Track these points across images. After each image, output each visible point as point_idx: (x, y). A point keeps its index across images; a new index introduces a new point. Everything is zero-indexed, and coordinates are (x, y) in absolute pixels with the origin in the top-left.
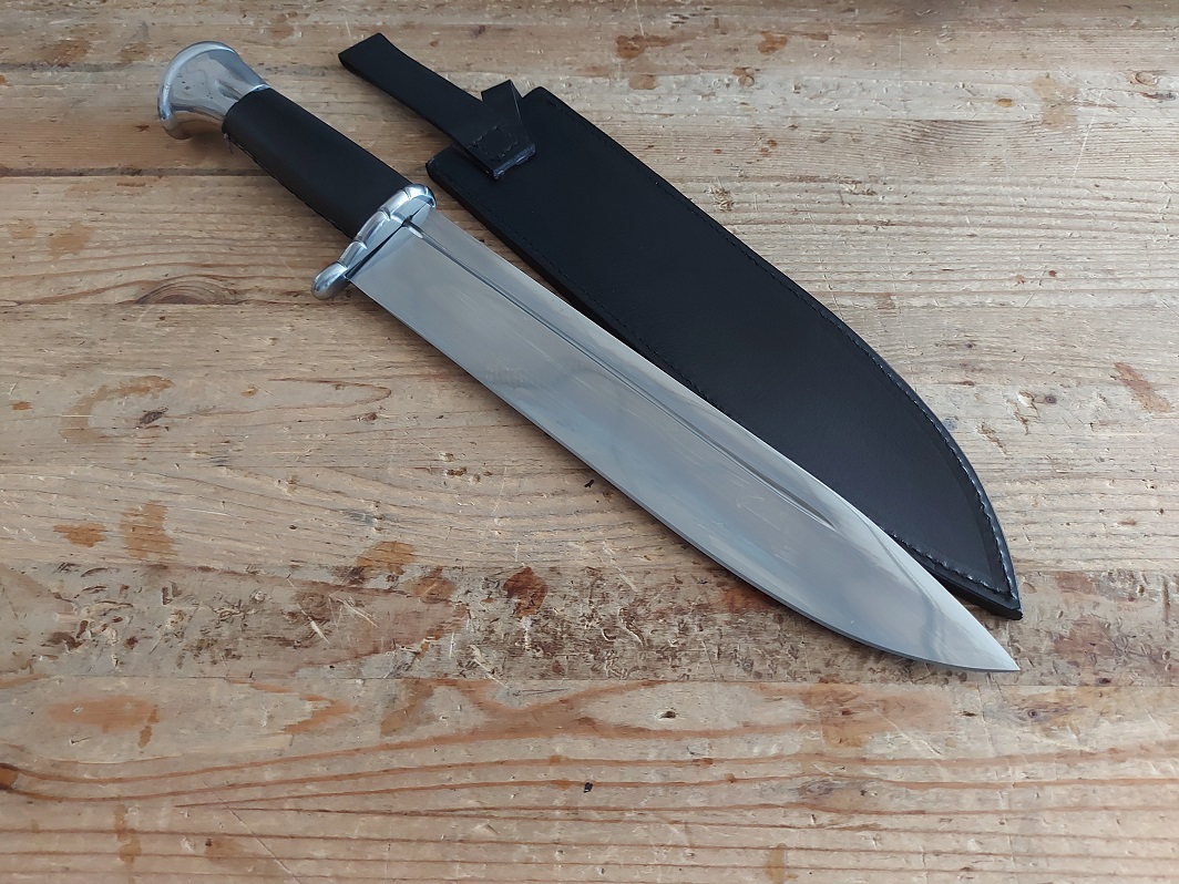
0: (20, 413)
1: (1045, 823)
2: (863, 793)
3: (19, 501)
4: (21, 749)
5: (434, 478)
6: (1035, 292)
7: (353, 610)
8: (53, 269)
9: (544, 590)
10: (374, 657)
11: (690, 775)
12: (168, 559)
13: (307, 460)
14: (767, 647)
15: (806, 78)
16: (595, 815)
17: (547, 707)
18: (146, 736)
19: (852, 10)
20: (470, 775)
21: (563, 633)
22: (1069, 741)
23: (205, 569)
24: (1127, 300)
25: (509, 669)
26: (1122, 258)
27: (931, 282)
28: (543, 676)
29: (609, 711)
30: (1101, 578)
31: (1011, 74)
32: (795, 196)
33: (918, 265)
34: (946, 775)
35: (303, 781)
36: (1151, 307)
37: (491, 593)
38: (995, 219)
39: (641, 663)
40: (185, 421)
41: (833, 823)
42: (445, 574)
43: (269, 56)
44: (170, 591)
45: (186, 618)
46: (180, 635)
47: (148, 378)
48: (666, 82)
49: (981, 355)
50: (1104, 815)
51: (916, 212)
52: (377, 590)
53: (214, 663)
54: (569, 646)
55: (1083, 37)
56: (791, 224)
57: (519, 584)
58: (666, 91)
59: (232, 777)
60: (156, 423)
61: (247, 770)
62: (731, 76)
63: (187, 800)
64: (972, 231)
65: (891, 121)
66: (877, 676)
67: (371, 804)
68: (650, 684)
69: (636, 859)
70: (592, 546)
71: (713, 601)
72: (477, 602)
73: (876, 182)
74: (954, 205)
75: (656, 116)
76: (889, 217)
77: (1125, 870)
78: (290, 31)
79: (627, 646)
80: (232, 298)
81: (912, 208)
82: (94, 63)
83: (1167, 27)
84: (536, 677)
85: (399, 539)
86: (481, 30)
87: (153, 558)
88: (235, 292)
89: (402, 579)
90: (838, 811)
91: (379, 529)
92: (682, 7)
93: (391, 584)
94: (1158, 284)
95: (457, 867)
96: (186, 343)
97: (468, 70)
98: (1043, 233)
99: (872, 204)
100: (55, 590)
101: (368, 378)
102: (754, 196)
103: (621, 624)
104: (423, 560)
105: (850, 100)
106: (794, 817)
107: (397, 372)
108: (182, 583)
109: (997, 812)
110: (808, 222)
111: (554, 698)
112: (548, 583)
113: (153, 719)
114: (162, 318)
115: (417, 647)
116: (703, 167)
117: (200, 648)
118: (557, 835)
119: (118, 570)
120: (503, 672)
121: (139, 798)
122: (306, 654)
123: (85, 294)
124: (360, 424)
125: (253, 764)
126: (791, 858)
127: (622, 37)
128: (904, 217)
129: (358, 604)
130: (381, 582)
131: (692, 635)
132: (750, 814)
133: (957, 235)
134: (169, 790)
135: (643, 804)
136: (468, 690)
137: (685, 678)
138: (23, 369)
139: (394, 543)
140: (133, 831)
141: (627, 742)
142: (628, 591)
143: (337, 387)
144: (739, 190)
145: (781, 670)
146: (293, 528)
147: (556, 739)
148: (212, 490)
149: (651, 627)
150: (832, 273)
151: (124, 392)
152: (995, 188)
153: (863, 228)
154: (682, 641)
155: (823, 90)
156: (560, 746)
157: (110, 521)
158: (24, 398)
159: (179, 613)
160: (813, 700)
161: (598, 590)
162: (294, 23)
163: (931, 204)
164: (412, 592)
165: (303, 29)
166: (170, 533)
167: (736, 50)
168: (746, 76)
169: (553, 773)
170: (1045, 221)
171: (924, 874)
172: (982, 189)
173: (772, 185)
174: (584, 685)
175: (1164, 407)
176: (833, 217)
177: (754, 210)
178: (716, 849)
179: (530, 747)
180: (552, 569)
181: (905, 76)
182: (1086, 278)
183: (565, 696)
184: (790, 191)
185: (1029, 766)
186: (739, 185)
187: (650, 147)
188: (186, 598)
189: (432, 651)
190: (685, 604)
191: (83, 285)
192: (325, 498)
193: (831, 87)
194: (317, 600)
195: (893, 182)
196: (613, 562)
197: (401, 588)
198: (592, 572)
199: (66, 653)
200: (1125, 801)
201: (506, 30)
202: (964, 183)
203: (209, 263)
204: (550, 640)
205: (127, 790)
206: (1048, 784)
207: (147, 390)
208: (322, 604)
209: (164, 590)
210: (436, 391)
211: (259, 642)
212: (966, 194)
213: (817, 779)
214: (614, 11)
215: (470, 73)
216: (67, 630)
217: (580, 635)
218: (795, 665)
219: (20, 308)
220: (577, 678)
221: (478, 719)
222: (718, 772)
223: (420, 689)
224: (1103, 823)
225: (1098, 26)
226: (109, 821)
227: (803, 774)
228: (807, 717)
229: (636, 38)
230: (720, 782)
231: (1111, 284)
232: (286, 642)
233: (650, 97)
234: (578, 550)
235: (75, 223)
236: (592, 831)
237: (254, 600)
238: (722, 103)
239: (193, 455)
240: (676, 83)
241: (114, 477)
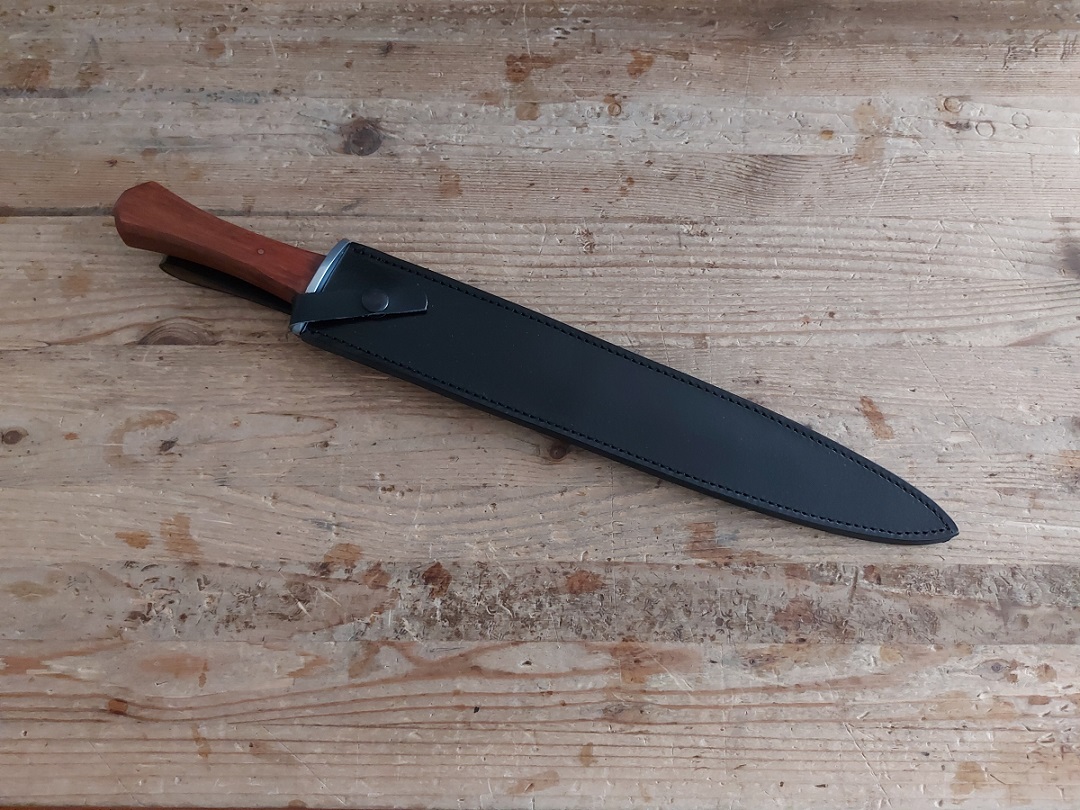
0: (72, 443)
1: (749, 729)
2: (642, 712)
3: (87, 514)
4: (126, 689)
5: (372, 494)
6: (815, 332)
7: (325, 594)
8: (68, 311)
9: (449, 579)
10: (341, 627)
11: (538, 701)
12: (197, 558)
13: (283, 480)
14: (592, 618)
15: (665, 106)
16: (480, 726)
17: (452, 659)
18: (203, 679)
19: (712, 23)
20: (405, 703)
21: (461, 609)
22: (772, 679)
23: (223, 565)
24: (882, 339)
25: (427, 634)
26: (888, 299)
27: (738, 323)
28: (448, 639)
29: (489, 662)
30: (815, 569)
31: (838, 101)
32: (643, 238)
33: (731, 307)
34: (693, 701)
35: (303, 707)
36: (899, 345)
37: (414, 581)
38: (797, 261)
39: (511, 630)
40: (192, 448)
41: (621, 730)
42: (383, 568)
43: (207, 79)
44: (202, 581)
45: (216, 600)
46: (214, 612)
47: (158, 412)
48: (548, 109)
49: (765, 390)
50: (785, 725)
51: (737, 254)
52: (339, 579)
53: (239, 631)
54: (465, 619)
55: (909, 54)
56: (638, 266)
57: (433, 575)
58: (545, 122)
59: (260, 705)
60: (172, 450)
61: (269, 701)
62: (602, 104)
63: (235, 719)
64: (777, 273)
65: (730, 156)
66: (659, 637)
67: (346, 721)
68: (516, 644)
69: (504, 752)
70: (481, 546)
71: (560, 586)
72: (405, 589)
73: (709, 223)
74: (767, 246)
75: (537, 151)
76: (714, 259)
77: (790, 758)
78: (221, 49)
79: (502, 618)
80: (211, 339)
81: (733, 250)
82: (57, 86)
83: (983, 43)
84: (445, 639)
85: (351, 542)
86: (387, 49)
87: (188, 557)
88: (212, 334)
89: (355, 571)
90: (625, 723)
91: (337, 534)
92: (565, 19)
93: (348, 575)
94: (911, 324)
95: (400, 757)
96: (183, 381)
97: (380, 96)
98: (832, 274)
99: (703, 245)
100: (126, 581)
101: (320, 411)
102: (612, 238)
103: (499, 602)
104: (367, 558)
105: (700, 132)
106: (599, 727)
107: (340, 405)
108: (210, 575)
109: (720, 723)
110: (651, 264)
111: (456, 653)
112: (452, 574)
113: (205, 668)
114: (161, 358)
115: (368, 620)
116: (573, 208)
117: (228, 622)
118: (458, 739)
119: (165, 567)
120: (423, 636)
121: (205, 719)
122: (297, 625)
123: (99, 336)
124: (317, 451)
125: (272, 697)
126: (595, 751)
127: (510, 56)
128: (726, 259)
129: (327, 590)
130: (340, 574)
131: (544, 609)
132: (573, 725)
133: (765, 277)
134: (222, 714)
135: (509, 719)
136: (401, 649)
137: (539, 639)
138: (65, 404)
139: (348, 544)
140: (204, 739)
141: (501, 681)
142: (504, 579)
143: (298, 419)
144: (600, 231)
145: (599, 634)
146: (279, 533)
147: (457, 680)
148: (219, 505)
149: (518, 604)
150: (664, 314)
151: (144, 424)
152: (801, 228)
153: (693, 270)
154: (538, 614)
155: (678, 121)
156: (459, 684)
157: (152, 528)
158: (73, 429)
159: (211, 596)
160: (618, 653)
161: (484, 579)
162: (225, 38)
163: (750, 245)
164: (362, 581)
165: (234, 45)
166: (195, 537)
167: (608, 72)
168: (615, 104)
169: (455, 701)
170: (836, 262)
171: (671, 760)
172: (794, 230)
173: (627, 226)
174: (475, 644)
175: (888, 434)
176: (671, 260)
177: (610, 253)
178: (552, 745)
179: (441, 685)
180: (455, 564)
181: (749, 104)
182: (857, 319)
183: (462, 652)
184: (641, 232)
185: (744, 695)
186: (600, 226)
187: (532, 185)
188: (214, 586)
189: (377, 622)
190: (541, 588)
191: (96, 327)
192: (298, 510)
193: (684, 117)
194: (300, 586)
195: (723, 222)
196: (495, 558)
197: (354, 578)
198: (481, 565)
199: (142, 625)
200: (799, 717)
201: (411, 47)
202: (779, 223)
203: (189, 305)
204: (453, 614)
205: (197, 714)
206: (754, 706)
207: (161, 422)
208: (304, 590)
209: (198, 580)
210: (370, 422)
211: (265, 617)
212: (778, 235)
213: (615, 703)
214: (504, 23)
215: (381, 100)
216: (139, 610)
217: (472, 611)
218: (608, 629)
219: (50, 349)
220: (470, 640)
221: (409, 667)
222: (556, 699)
223: (372, 648)
224: (783, 730)
225: (925, 41)
226: (189, 733)
227: (607, 701)
228: (613, 664)
229: (523, 58)
230: (556, 705)
231: (874, 324)
232: (283, 617)
233: (533, 129)
234: (472, 549)
235: (78, 264)
236: (479, 736)
237: (259, 588)
238: (592, 136)
239: (202, 476)
240: (556, 112)
241: (149, 494)
